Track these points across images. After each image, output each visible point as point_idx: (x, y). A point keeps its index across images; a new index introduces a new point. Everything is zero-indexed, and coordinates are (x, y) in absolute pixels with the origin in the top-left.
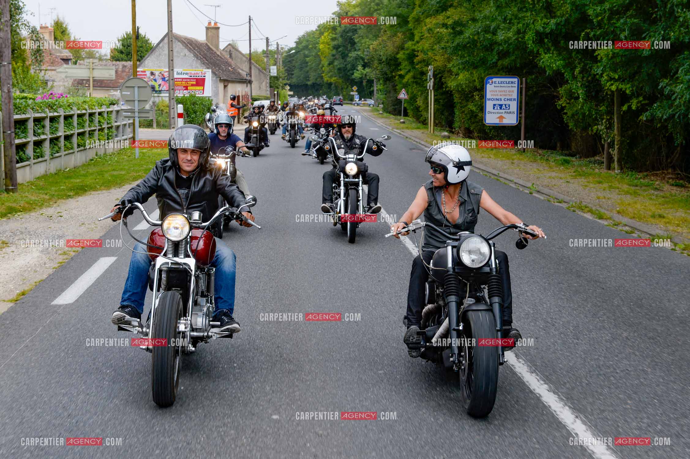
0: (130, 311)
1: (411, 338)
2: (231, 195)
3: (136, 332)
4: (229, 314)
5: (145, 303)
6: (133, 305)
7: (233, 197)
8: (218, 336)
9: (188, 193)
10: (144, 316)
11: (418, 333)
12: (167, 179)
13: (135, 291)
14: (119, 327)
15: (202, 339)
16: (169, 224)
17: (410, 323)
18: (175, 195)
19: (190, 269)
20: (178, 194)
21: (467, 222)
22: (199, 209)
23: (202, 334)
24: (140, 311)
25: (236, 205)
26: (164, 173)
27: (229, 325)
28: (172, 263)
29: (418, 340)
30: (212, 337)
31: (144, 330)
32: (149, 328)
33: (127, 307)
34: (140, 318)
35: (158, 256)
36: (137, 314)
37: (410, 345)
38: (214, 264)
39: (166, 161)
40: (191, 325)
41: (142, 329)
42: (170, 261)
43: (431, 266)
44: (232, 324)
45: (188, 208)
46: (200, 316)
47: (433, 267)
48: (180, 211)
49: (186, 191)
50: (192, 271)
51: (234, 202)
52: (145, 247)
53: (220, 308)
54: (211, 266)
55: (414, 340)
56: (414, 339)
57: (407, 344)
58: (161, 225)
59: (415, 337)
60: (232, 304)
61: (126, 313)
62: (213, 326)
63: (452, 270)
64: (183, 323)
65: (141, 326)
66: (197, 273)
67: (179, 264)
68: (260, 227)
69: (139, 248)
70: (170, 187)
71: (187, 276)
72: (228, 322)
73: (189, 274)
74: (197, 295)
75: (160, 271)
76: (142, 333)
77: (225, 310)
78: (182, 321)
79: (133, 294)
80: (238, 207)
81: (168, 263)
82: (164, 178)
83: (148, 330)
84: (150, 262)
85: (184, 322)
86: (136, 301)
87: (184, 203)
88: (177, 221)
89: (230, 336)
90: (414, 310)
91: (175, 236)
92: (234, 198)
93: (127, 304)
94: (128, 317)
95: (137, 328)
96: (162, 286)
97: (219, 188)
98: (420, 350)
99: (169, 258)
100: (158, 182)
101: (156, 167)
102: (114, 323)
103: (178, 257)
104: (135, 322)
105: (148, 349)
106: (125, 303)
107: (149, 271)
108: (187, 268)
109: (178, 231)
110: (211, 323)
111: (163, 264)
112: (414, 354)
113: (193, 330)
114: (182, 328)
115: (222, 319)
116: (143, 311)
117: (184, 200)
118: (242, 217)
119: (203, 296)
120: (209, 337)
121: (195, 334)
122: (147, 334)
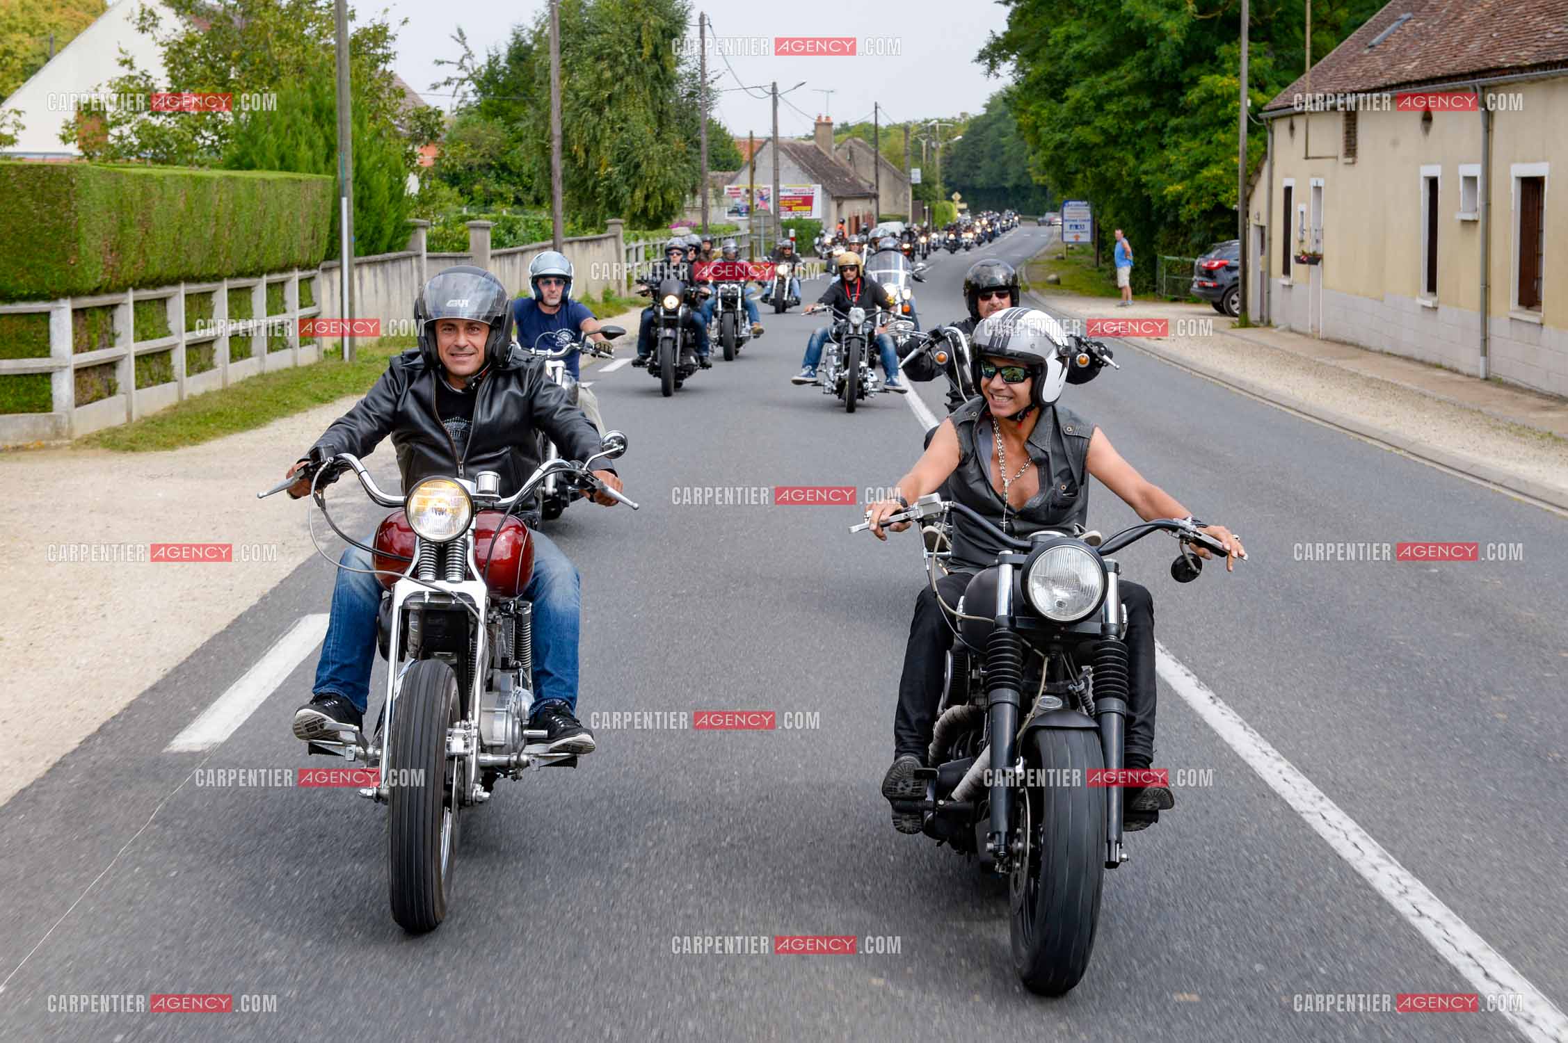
0: (335, 706)
1: (901, 785)
2: (567, 433)
3: (350, 757)
4: (566, 709)
5: (371, 689)
6: (341, 693)
7: (572, 435)
8: (544, 762)
9: (467, 429)
10: (369, 719)
11: (918, 775)
12: (417, 396)
13: (346, 662)
14: (311, 745)
15: (505, 768)
16: (424, 502)
17: (901, 749)
18: (437, 435)
19: (474, 606)
20: (443, 432)
21: (1054, 506)
22: (495, 465)
23: (504, 758)
24: (359, 707)
25: (577, 454)
26: (409, 385)
27: (568, 736)
28: (431, 594)
29: (918, 791)
30: (528, 764)
31: (370, 751)
32: (380, 746)
33: (328, 697)
34: (359, 724)
35: (399, 578)
36: (353, 715)
37: (898, 803)
38: (530, 595)
39: (413, 356)
40: (480, 737)
41: (365, 748)
42: (427, 590)
43: (960, 611)
44: (574, 735)
45: (468, 464)
46: (501, 718)
47: (964, 615)
48: (451, 472)
49: (463, 425)
50: (478, 610)
51: (575, 448)
52: (367, 557)
53: (545, 696)
54: (523, 598)
55: (908, 791)
56: (907, 787)
57: (891, 799)
58: (405, 505)
59: (911, 782)
60: (572, 689)
61: (328, 711)
62: (531, 740)
63: (1006, 623)
64: (459, 735)
65: (362, 742)
66: (491, 616)
67: (448, 595)
68: (636, 505)
69: (353, 561)
70: (425, 416)
71: (468, 622)
72: (565, 730)
73: (471, 619)
74: (492, 666)
75: (405, 612)
76: (365, 757)
77: (558, 702)
78: (457, 731)
79: (343, 667)
80: (583, 458)
81: (421, 595)
82: (409, 395)
83: (378, 752)
84: (380, 591)
85: (463, 731)
86: (350, 684)
87: (458, 453)
88: (441, 496)
89: (571, 762)
90: (914, 717)
91: (438, 531)
92: (575, 439)
93: (328, 690)
94: (331, 722)
95: (353, 747)
96: (410, 648)
97: (540, 417)
98: (922, 817)
99: (425, 583)
100: (396, 405)
101: (391, 370)
102: (299, 735)
103: (445, 579)
104: (348, 732)
105: (378, 797)
106: (324, 690)
107: (378, 614)
108: (466, 603)
109: (445, 519)
110: (526, 732)
111: (411, 597)
112: (907, 825)
113: (484, 749)
114: (457, 746)
115: (553, 722)
116: (366, 707)
117: (459, 444)
118: (594, 483)
119: (505, 666)
120: (520, 765)
121: (489, 758)
122: (376, 762)
